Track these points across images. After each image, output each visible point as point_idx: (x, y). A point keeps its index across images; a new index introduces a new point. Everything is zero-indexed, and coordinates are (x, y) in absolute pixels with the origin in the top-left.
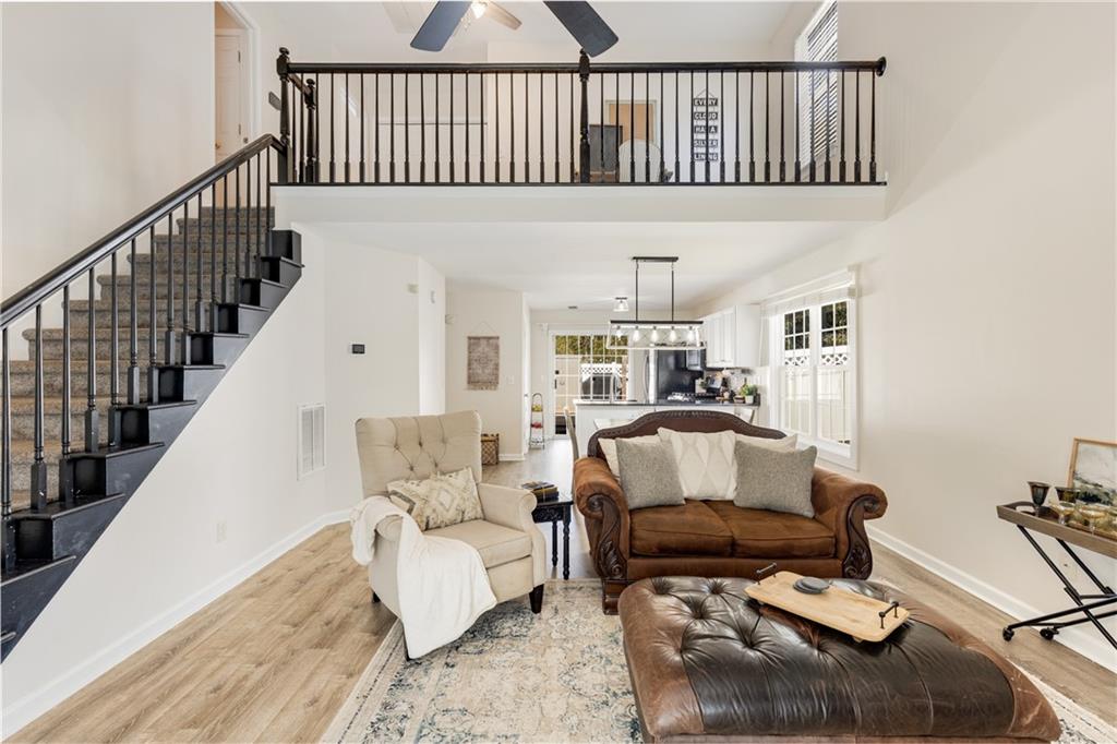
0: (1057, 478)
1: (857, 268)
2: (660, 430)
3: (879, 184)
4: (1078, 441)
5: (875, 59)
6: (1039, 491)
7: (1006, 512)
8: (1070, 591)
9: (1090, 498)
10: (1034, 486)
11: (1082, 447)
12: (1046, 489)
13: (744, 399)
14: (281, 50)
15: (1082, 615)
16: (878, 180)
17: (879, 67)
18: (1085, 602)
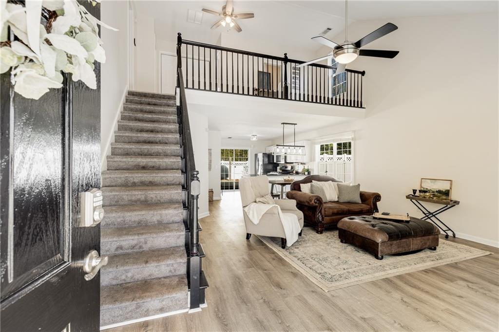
0: (418, 188)
1: (354, 132)
2: (313, 181)
3: (363, 108)
4: (422, 179)
5: (362, 71)
6: (415, 191)
7: (408, 197)
8: (424, 213)
9: (425, 192)
10: (414, 190)
11: (423, 180)
12: (416, 190)
13: (304, 173)
14: (178, 34)
15: (427, 217)
16: (363, 107)
17: (363, 73)
18: (427, 215)
